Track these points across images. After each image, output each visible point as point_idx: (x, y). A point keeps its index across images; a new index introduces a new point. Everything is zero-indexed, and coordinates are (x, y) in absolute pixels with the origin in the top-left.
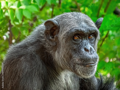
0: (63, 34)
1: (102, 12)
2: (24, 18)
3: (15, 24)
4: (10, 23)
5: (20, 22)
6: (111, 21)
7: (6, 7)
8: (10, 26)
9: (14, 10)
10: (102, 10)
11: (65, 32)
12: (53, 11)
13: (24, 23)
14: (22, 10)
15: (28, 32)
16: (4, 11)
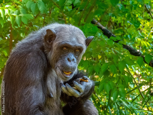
0: (57, 43)
1: (82, 21)
2: (22, 23)
3: (15, 27)
4: (11, 27)
5: (19, 26)
6: (89, 29)
7: (9, 15)
8: (11, 29)
9: (15, 17)
10: (82, 20)
11: (58, 42)
12: (44, 19)
13: (21, 27)
14: (21, 17)
15: (25, 34)
16: (7, 17)
